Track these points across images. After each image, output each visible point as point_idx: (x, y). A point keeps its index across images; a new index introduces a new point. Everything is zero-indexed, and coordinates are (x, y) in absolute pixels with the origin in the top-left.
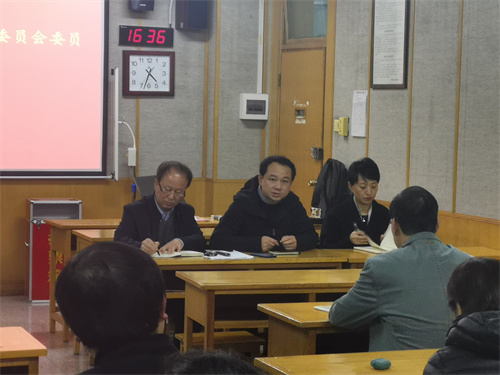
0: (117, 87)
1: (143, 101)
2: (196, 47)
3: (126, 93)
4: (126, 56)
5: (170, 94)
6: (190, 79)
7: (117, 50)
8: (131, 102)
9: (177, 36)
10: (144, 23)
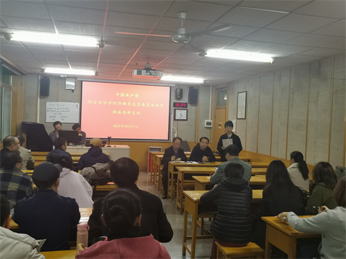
0: (172, 118)
1: (179, 122)
2: (193, 108)
3: (175, 119)
4: (175, 110)
5: (186, 120)
6: (192, 116)
7: (173, 108)
8: (176, 122)
9: (188, 105)
10: (180, 102)
